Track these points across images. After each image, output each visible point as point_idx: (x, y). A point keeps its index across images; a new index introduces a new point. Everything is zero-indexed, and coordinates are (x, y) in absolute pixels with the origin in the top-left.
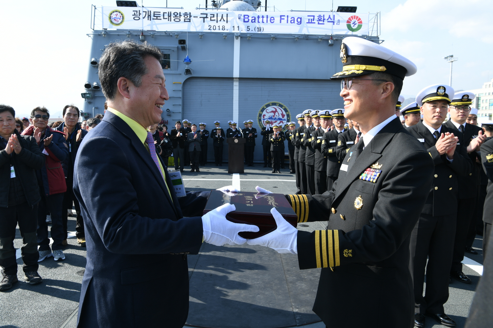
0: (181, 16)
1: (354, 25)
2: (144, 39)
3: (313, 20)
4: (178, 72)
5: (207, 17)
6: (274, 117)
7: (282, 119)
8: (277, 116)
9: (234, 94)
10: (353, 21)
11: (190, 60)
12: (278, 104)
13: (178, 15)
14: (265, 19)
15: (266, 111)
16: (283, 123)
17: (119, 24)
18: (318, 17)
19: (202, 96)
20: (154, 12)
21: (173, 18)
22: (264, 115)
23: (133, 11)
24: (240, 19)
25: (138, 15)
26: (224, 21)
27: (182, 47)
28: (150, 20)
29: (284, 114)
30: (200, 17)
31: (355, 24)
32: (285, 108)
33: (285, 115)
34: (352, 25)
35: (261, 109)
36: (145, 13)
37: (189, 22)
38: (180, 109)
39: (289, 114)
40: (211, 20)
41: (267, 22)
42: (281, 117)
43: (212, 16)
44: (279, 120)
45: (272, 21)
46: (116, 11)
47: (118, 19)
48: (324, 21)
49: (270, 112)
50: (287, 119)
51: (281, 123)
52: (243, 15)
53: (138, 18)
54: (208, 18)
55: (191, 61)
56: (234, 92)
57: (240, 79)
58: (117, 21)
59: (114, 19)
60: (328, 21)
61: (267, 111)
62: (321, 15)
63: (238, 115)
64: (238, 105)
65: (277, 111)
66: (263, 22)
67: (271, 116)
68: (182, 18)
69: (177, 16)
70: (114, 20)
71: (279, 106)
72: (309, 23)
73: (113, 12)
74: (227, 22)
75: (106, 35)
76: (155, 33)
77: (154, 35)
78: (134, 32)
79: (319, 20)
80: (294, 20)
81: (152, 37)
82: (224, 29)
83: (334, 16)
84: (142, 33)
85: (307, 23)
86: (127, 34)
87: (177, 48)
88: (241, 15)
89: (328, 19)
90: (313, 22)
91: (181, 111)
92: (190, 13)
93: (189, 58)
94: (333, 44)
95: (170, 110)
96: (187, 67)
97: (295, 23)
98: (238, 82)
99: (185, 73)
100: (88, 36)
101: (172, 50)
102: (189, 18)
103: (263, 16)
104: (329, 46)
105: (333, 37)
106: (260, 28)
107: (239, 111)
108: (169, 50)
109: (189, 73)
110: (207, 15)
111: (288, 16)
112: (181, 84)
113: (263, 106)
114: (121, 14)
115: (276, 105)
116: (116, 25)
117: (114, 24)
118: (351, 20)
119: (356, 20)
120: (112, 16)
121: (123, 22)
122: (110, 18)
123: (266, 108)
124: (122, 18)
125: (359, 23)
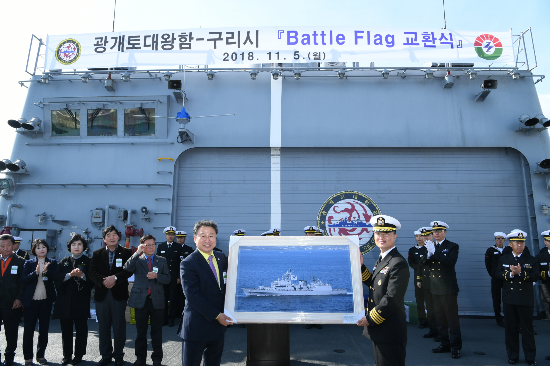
0: (175, 39)
1: (487, 48)
2: (112, 85)
3: (416, 40)
4: (169, 140)
5: (220, 39)
6: (349, 222)
7: (365, 224)
8: (355, 219)
9: (272, 179)
10: (485, 43)
11: (187, 114)
12: (357, 196)
13: (170, 39)
15: (334, 209)
16: (367, 232)
17: (71, 61)
18: (422, 34)
19: (211, 184)
20: (130, 37)
21: (160, 45)
22: (331, 218)
23: (96, 39)
24: (281, 38)
25: (104, 44)
26: (252, 43)
27: (175, 94)
28: (123, 50)
29: (369, 215)
30: (208, 40)
32: (370, 202)
33: (371, 216)
34: (485, 50)
35: (324, 206)
36: (114, 40)
37: (188, 50)
38: (168, 208)
40: (228, 43)
43: (230, 35)
44: (360, 226)
46: (69, 41)
47: (71, 54)
48: (434, 42)
49: (342, 211)
51: (365, 232)
52: (286, 32)
53: (102, 50)
54: (222, 39)
55: (190, 118)
56: (272, 176)
57: (284, 150)
58: (68, 57)
59: (63, 54)
60: (442, 41)
61: (336, 209)
63: (280, 219)
64: (279, 199)
65: (356, 208)
66: (324, 43)
67: (344, 219)
68: (177, 43)
69: (168, 40)
70: (64, 56)
71: (358, 199)
72: (408, 44)
73: (64, 43)
74: (257, 46)
75: (49, 80)
76: (130, 74)
77: (129, 77)
78: (94, 74)
79: (425, 40)
80: (381, 39)
81: (126, 81)
82: (251, 58)
83: (450, 34)
84: (110, 76)
85: (405, 44)
86: (82, 78)
87: (167, 97)
88: (283, 32)
89: (440, 39)
90: (414, 42)
91: (170, 212)
92: (191, 34)
93: (186, 111)
94: (453, 84)
95: (148, 209)
96: (181, 127)
97: (383, 43)
98: (280, 157)
99: (179, 138)
100: (21, 85)
101: (159, 101)
102: (188, 42)
103: (323, 32)
104: (444, 88)
105: (451, 72)
106: (318, 54)
107: (282, 210)
108: (154, 102)
109: (187, 139)
110: (220, 34)
111: (368, 32)
112: (172, 160)
113: (327, 201)
114: (76, 45)
115: (354, 198)
116: (65, 63)
117: (63, 61)
118: (482, 42)
119: (491, 41)
120: (62, 50)
121: (77, 57)
122: (58, 53)
123: (334, 204)
124: (76, 52)
125: (496, 45)
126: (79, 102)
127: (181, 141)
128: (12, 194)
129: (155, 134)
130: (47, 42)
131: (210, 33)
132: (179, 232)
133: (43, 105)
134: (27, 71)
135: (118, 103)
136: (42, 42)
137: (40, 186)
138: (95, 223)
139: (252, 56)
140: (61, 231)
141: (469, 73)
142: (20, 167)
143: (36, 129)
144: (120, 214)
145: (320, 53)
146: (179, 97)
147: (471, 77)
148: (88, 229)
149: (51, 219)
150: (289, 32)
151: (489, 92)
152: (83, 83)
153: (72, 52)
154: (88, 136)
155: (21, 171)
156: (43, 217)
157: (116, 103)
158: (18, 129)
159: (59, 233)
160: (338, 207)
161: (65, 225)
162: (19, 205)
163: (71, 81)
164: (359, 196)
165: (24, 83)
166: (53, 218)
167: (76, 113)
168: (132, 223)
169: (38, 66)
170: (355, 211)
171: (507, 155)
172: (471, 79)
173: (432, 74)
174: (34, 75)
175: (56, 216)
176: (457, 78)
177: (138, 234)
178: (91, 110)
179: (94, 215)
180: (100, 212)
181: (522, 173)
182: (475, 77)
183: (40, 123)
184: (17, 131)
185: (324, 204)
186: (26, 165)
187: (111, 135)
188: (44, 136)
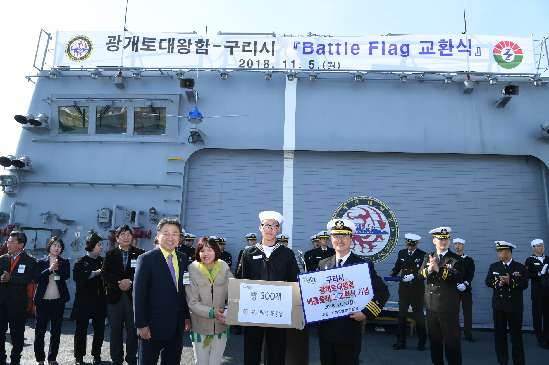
0: (192, 44)
1: (506, 56)
2: (122, 82)
3: (432, 49)
4: (179, 140)
5: (237, 46)
6: (364, 228)
7: (380, 231)
8: (370, 226)
9: (284, 182)
10: (504, 50)
11: (199, 114)
12: (371, 202)
13: (187, 44)
14: (342, 49)
15: (348, 215)
16: (382, 239)
18: (439, 42)
19: (222, 186)
20: (144, 39)
21: (176, 49)
23: (109, 37)
24: (296, 48)
25: (117, 43)
26: (268, 51)
27: (187, 93)
28: (137, 51)
29: (384, 222)
30: (225, 47)
31: (510, 55)
32: (385, 209)
33: (386, 223)
34: (504, 57)
35: (338, 211)
36: (128, 40)
37: (205, 55)
38: (177, 209)
39: (393, 222)
40: (244, 50)
41: (346, 53)
42: (377, 227)
43: (247, 44)
44: (374, 233)
45: (355, 52)
46: (80, 38)
47: (82, 51)
48: (451, 51)
49: (356, 217)
50: (391, 231)
51: (379, 239)
52: (301, 43)
53: (116, 48)
54: (239, 47)
55: (202, 118)
56: (284, 179)
57: (298, 153)
59: (74, 51)
60: (460, 49)
61: (350, 214)
62: (445, 40)
63: (292, 223)
65: (370, 214)
66: (338, 53)
67: (358, 226)
68: (193, 48)
69: (184, 45)
70: (75, 52)
71: (373, 206)
72: (423, 53)
73: (75, 39)
74: (273, 55)
75: (57, 76)
76: (141, 72)
77: (140, 75)
78: (105, 70)
79: (442, 48)
80: (396, 49)
81: (137, 79)
83: (469, 41)
84: (120, 73)
85: (420, 53)
86: (92, 74)
87: (178, 96)
89: (458, 47)
90: (430, 51)
91: (179, 214)
92: (207, 40)
93: (198, 110)
94: (473, 89)
95: (157, 210)
96: (193, 127)
97: (397, 53)
98: (293, 160)
99: (191, 138)
100: (28, 80)
101: (170, 100)
102: (204, 47)
103: (338, 43)
104: (463, 93)
105: (471, 77)
107: (294, 215)
108: (165, 101)
109: (198, 139)
111: (383, 43)
112: (182, 161)
113: (341, 206)
114: (87, 42)
115: (368, 204)
116: (75, 60)
117: (74, 58)
118: (502, 49)
119: (511, 48)
120: (72, 46)
121: (89, 54)
123: (348, 210)
124: (88, 49)
125: (516, 53)
126: (88, 99)
127: (192, 142)
128: (16, 191)
129: (165, 134)
130: (57, 37)
132: (187, 235)
133: (51, 101)
134: (35, 66)
135: (129, 101)
136: (51, 37)
137: (45, 184)
138: (101, 224)
140: (65, 231)
141: (490, 79)
142: (26, 164)
143: (44, 125)
144: (127, 215)
145: (334, 63)
146: (191, 97)
147: (491, 83)
148: (93, 229)
149: (56, 218)
151: (510, 98)
152: (93, 80)
153: (83, 49)
154: (96, 134)
155: (26, 168)
156: (48, 215)
157: (126, 101)
158: (24, 124)
159: (63, 232)
160: (352, 213)
161: (70, 225)
162: (23, 203)
163: (80, 77)
164: (373, 201)
165: (31, 77)
166: (58, 217)
167: (84, 110)
168: (139, 224)
169: (46, 61)
170: (369, 218)
171: (527, 163)
172: (491, 84)
173: (451, 78)
174: (41, 70)
175: (61, 215)
176: (477, 83)
177: (146, 235)
178: (100, 108)
179: (101, 215)
180: (107, 212)
181: (542, 183)
182: (495, 82)
183: (47, 119)
184: (23, 127)
185: (338, 210)
186: (31, 162)
187: (120, 134)
188: (51, 133)
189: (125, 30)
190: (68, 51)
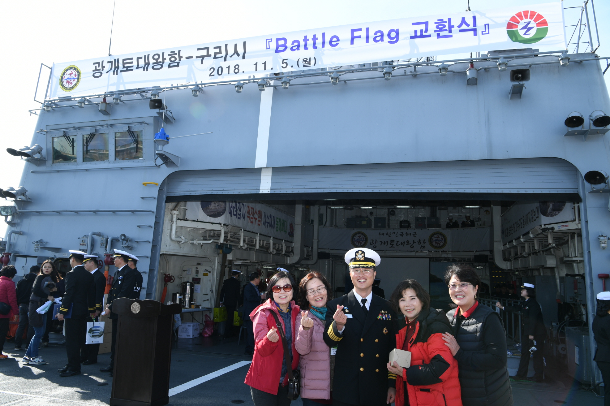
1: (526, 30)
2: (106, 108)
3: (426, 31)
5: (208, 55)
10: (523, 22)
11: (166, 135)
13: (160, 60)
14: (319, 42)
17: (72, 88)
18: (436, 23)
20: (124, 60)
21: (151, 66)
24: (269, 47)
25: (101, 69)
26: (239, 55)
27: (159, 114)
28: (117, 74)
30: (197, 57)
31: (530, 28)
34: (522, 32)
36: (110, 64)
37: (176, 68)
38: (149, 235)
40: (216, 58)
41: (323, 46)
43: (217, 50)
45: (334, 43)
46: (71, 68)
47: (72, 80)
48: (450, 31)
53: (100, 74)
54: (210, 56)
55: (168, 139)
58: (70, 84)
60: (462, 28)
62: (442, 20)
66: (315, 48)
68: (166, 63)
69: (159, 61)
72: (416, 37)
73: (67, 70)
74: (244, 58)
75: (52, 108)
79: (439, 29)
80: (382, 36)
81: (117, 104)
82: (236, 71)
83: (474, 18)
84: (105, 99)
85: (412, 38)
86: (78, 103)
88: (271, 41)
89: (459, 27)
90: (424, 34)
91: (151, 240)
92: (179, 51)
93: (165, 132)
94: (477, 79)
95: (128, 236)
97: (384, 40)
99: (159, 160)
101: (145, 122)
102: (177, 60)
103: (314, 36)
104: (466, 85)
106: (308, 60)
109: (166, 162)
110: (207, 49)
111: (367, 29)
112: (157, 185)
114: (77, 72)
116: (67, 90)
117: (66, 88)
118: (518, 22)
119: (532, 19)
120: (65, 77)
121: (77, 84)
122: (62, 80)
124: (77, 78)
125: (538, 25)
126: (75, 128)
127: (159, 164)
128: (16, 221)
129: (142, 158)
131: (198, 49)
133: (45, 133)
134: (36, 99)
139: (238, 69)
141: (498, 64)
144: (102, 242)
145: (310, 58)
150: (278, 40)
151: (522, 86)
152: (80, 109)
153: (73, 78)
154: (83, 162)
156: (39, 243)
161: (58, 252)
162: (21, 231)
163: (72, 107)
165: (33, 111)
167: (73, 139)
173: (447, 69)
176: (483, 71)
178: (85, 136)
179: (81, 242)
180: (86, 239)
182: (504, 68)
183: (40, 150)
187: (104, 160)
188: (46, 163)
189: (110, 55)
190: (62, 82)
